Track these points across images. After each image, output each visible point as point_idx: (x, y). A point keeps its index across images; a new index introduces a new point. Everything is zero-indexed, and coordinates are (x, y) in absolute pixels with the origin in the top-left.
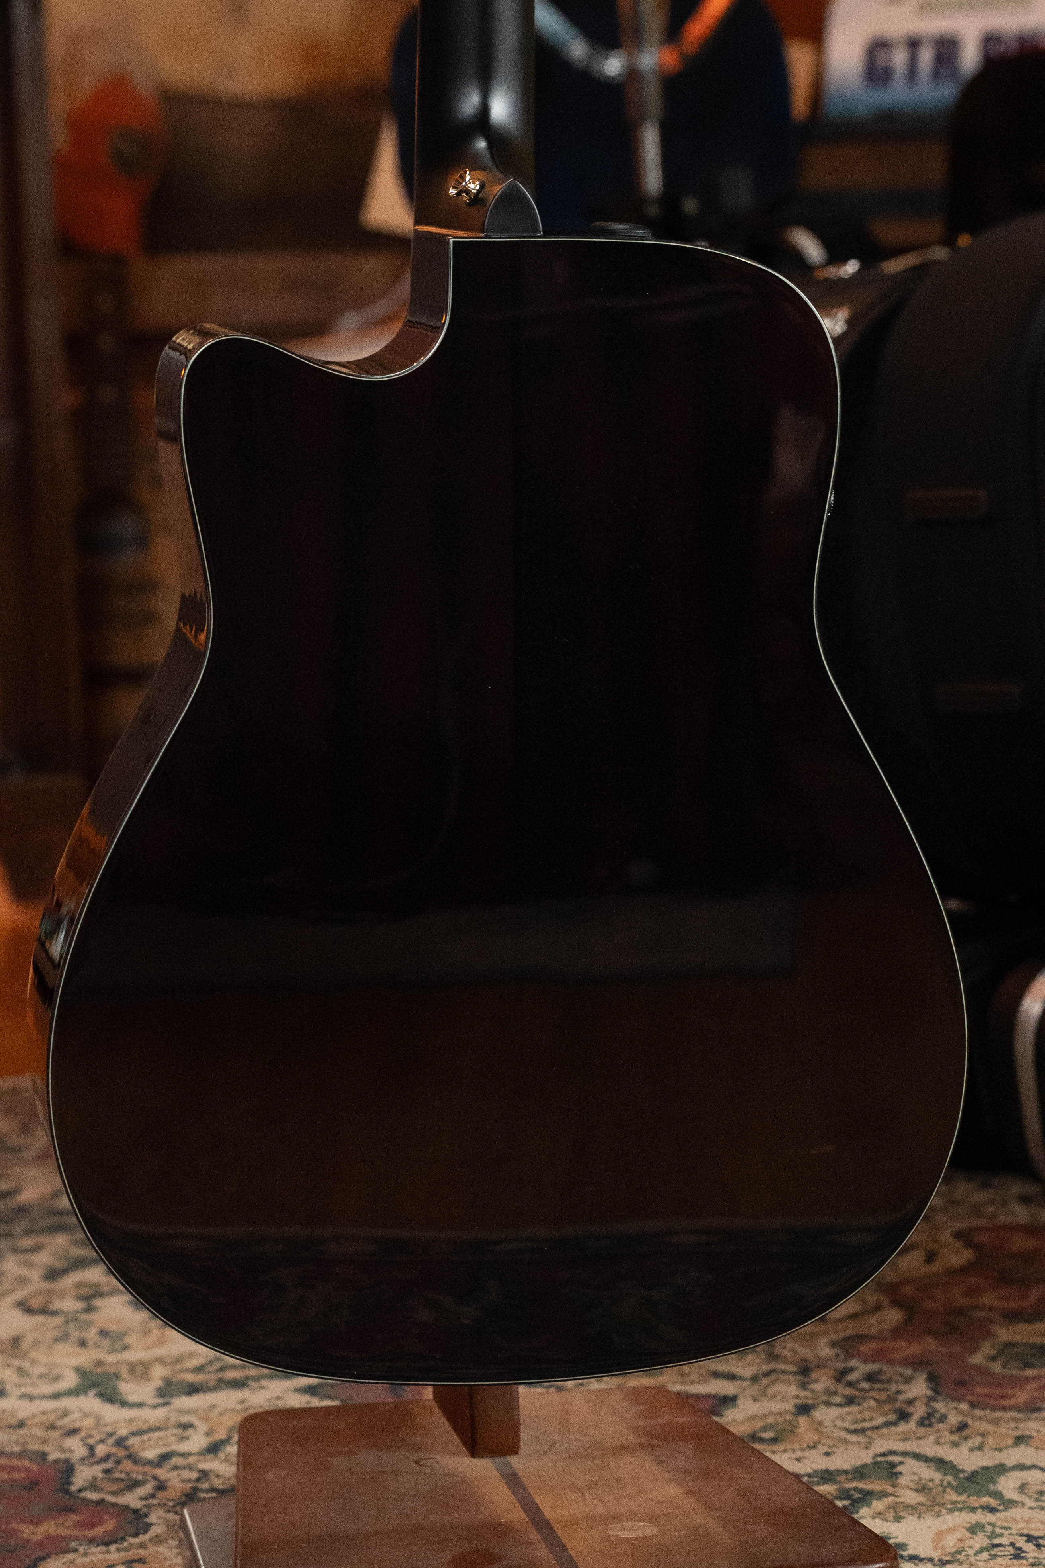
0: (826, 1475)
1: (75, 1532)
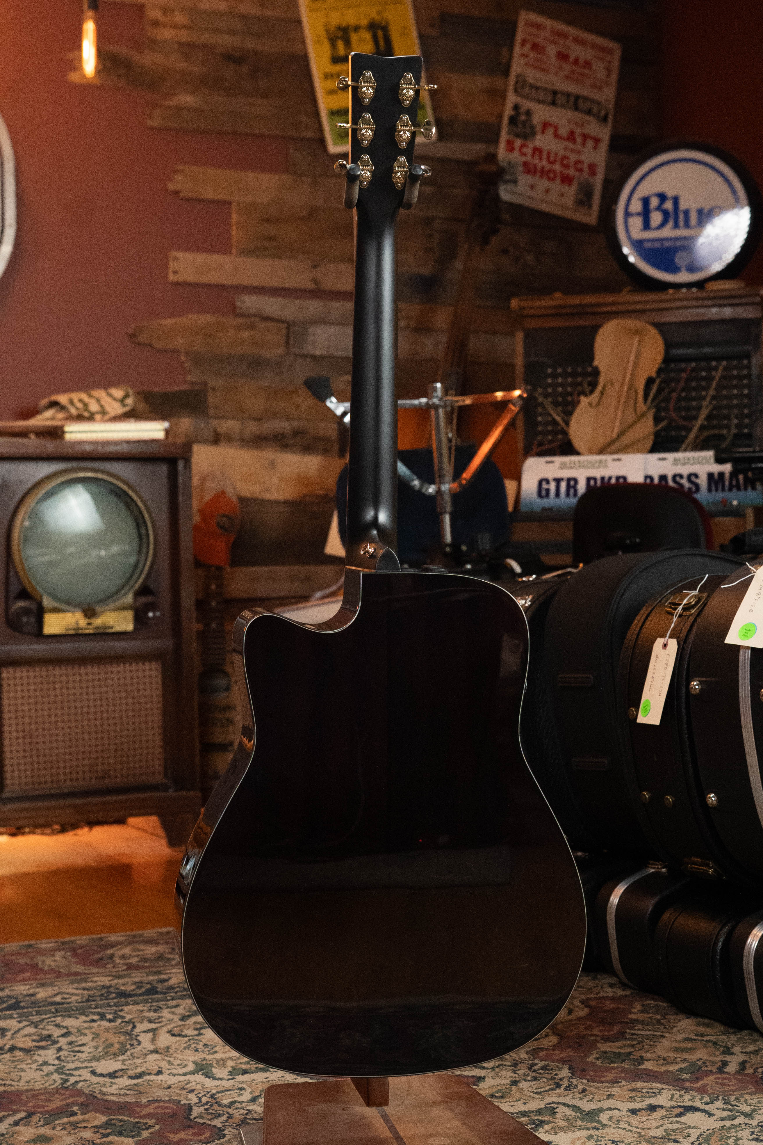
0: (524, 1113)
1: (192, 1137)
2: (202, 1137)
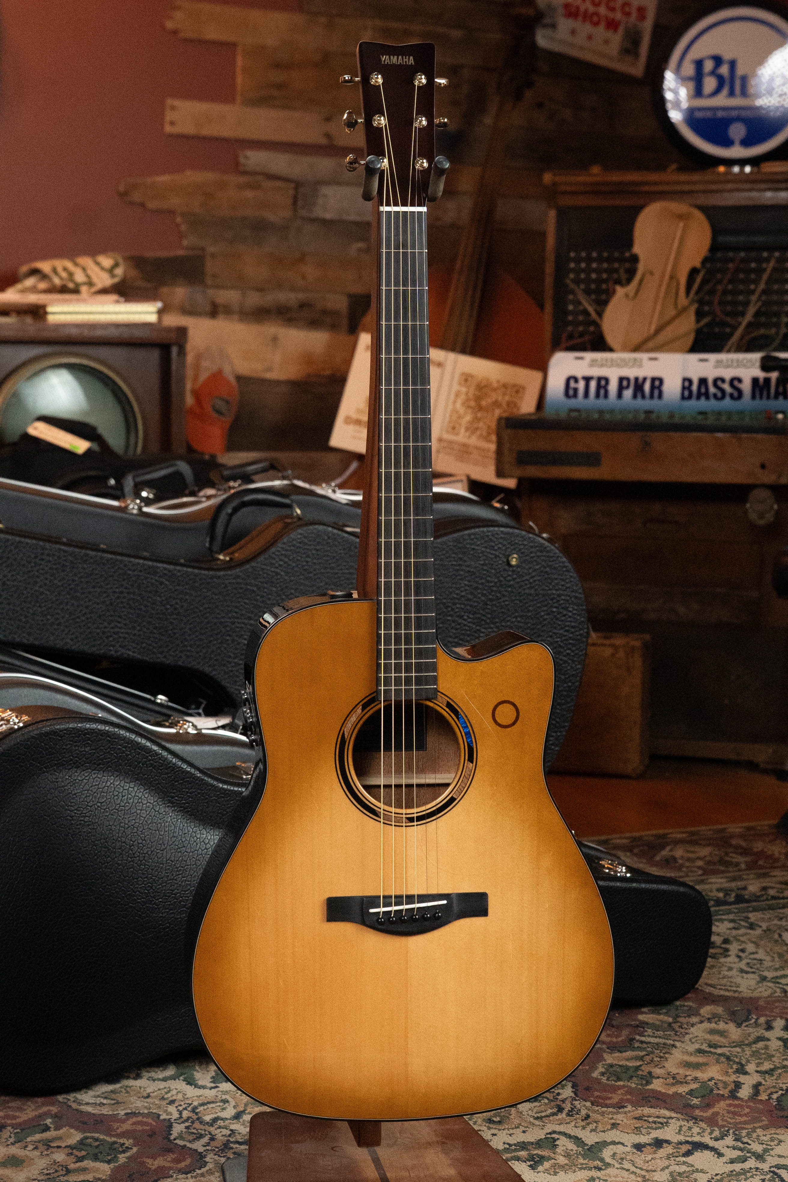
0: (523, 1145)
1: (172, 1165)
2: (183, 1165)
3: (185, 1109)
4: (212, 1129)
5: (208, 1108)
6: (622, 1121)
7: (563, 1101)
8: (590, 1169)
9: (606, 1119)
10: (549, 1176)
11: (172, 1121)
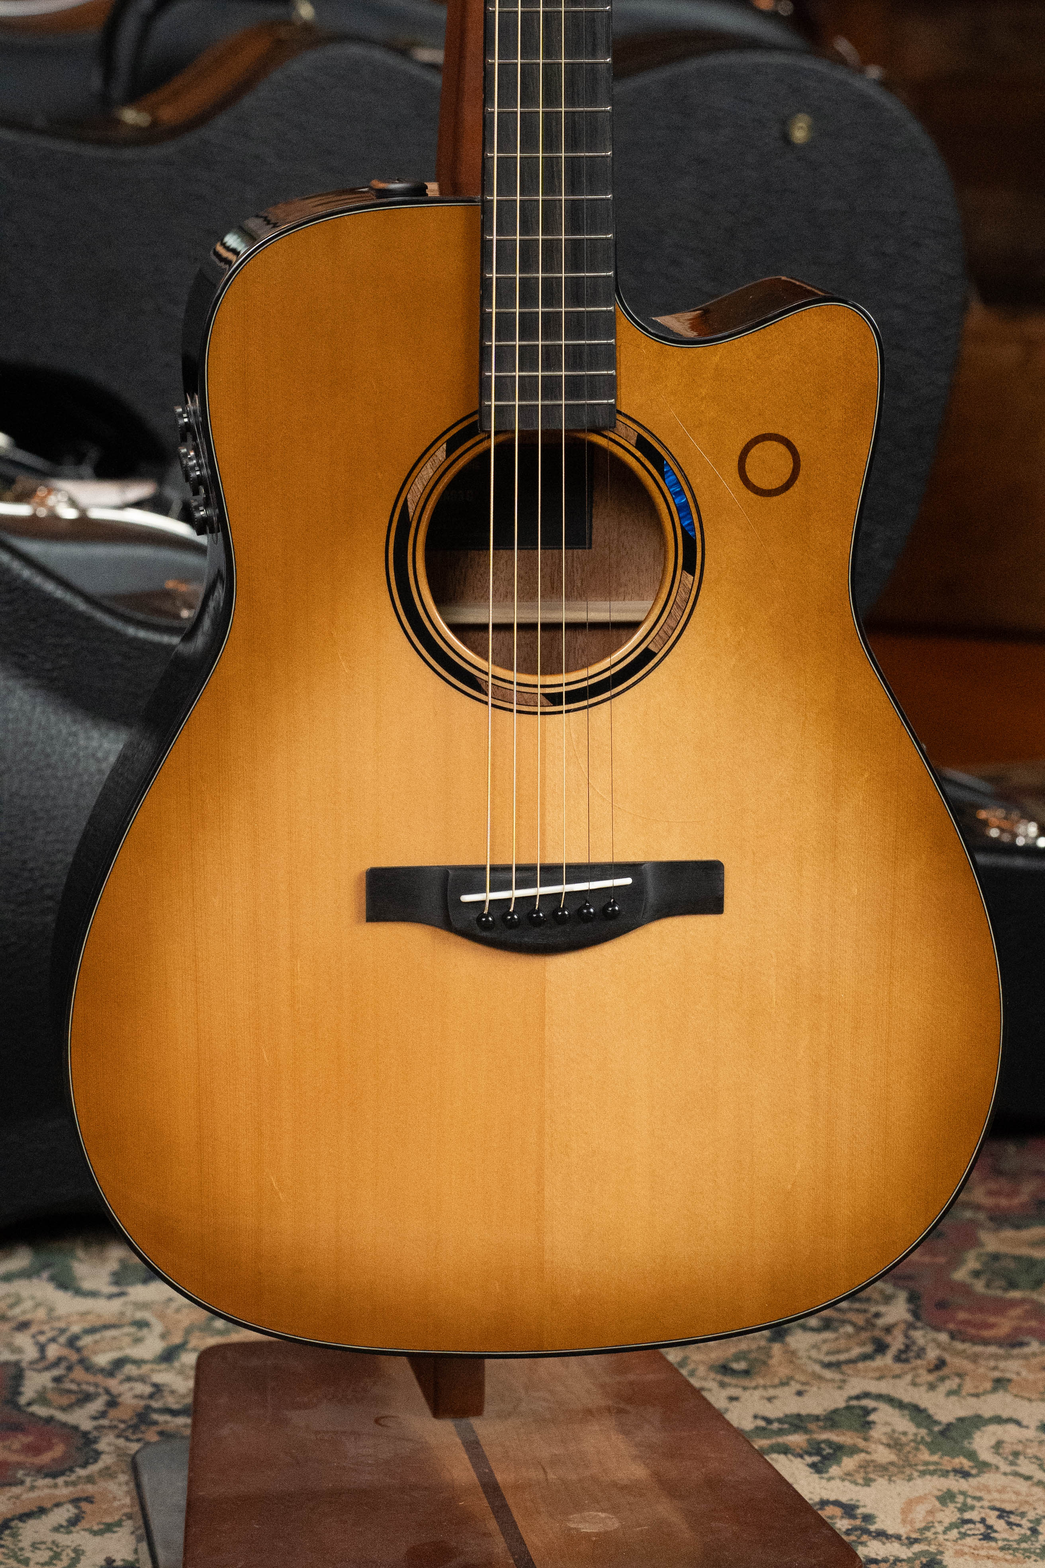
0: (796, 1422)
1: (20, 1458)
2: (46, 1458)
3: (53, 1340)
4: (113, 1384)
5: (103, 1339)
6: (1018, 1374)
7: (888, 1329)
8: (945, 1474)
9: (981, 1370)
10: (852, 1487)
11: (24, 1365)
